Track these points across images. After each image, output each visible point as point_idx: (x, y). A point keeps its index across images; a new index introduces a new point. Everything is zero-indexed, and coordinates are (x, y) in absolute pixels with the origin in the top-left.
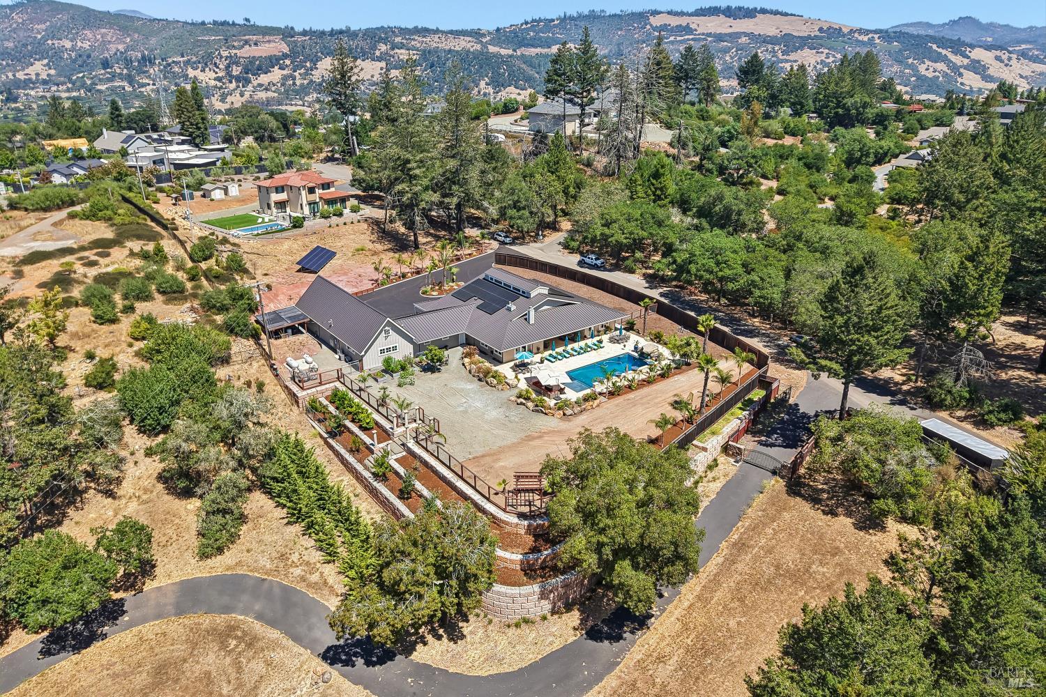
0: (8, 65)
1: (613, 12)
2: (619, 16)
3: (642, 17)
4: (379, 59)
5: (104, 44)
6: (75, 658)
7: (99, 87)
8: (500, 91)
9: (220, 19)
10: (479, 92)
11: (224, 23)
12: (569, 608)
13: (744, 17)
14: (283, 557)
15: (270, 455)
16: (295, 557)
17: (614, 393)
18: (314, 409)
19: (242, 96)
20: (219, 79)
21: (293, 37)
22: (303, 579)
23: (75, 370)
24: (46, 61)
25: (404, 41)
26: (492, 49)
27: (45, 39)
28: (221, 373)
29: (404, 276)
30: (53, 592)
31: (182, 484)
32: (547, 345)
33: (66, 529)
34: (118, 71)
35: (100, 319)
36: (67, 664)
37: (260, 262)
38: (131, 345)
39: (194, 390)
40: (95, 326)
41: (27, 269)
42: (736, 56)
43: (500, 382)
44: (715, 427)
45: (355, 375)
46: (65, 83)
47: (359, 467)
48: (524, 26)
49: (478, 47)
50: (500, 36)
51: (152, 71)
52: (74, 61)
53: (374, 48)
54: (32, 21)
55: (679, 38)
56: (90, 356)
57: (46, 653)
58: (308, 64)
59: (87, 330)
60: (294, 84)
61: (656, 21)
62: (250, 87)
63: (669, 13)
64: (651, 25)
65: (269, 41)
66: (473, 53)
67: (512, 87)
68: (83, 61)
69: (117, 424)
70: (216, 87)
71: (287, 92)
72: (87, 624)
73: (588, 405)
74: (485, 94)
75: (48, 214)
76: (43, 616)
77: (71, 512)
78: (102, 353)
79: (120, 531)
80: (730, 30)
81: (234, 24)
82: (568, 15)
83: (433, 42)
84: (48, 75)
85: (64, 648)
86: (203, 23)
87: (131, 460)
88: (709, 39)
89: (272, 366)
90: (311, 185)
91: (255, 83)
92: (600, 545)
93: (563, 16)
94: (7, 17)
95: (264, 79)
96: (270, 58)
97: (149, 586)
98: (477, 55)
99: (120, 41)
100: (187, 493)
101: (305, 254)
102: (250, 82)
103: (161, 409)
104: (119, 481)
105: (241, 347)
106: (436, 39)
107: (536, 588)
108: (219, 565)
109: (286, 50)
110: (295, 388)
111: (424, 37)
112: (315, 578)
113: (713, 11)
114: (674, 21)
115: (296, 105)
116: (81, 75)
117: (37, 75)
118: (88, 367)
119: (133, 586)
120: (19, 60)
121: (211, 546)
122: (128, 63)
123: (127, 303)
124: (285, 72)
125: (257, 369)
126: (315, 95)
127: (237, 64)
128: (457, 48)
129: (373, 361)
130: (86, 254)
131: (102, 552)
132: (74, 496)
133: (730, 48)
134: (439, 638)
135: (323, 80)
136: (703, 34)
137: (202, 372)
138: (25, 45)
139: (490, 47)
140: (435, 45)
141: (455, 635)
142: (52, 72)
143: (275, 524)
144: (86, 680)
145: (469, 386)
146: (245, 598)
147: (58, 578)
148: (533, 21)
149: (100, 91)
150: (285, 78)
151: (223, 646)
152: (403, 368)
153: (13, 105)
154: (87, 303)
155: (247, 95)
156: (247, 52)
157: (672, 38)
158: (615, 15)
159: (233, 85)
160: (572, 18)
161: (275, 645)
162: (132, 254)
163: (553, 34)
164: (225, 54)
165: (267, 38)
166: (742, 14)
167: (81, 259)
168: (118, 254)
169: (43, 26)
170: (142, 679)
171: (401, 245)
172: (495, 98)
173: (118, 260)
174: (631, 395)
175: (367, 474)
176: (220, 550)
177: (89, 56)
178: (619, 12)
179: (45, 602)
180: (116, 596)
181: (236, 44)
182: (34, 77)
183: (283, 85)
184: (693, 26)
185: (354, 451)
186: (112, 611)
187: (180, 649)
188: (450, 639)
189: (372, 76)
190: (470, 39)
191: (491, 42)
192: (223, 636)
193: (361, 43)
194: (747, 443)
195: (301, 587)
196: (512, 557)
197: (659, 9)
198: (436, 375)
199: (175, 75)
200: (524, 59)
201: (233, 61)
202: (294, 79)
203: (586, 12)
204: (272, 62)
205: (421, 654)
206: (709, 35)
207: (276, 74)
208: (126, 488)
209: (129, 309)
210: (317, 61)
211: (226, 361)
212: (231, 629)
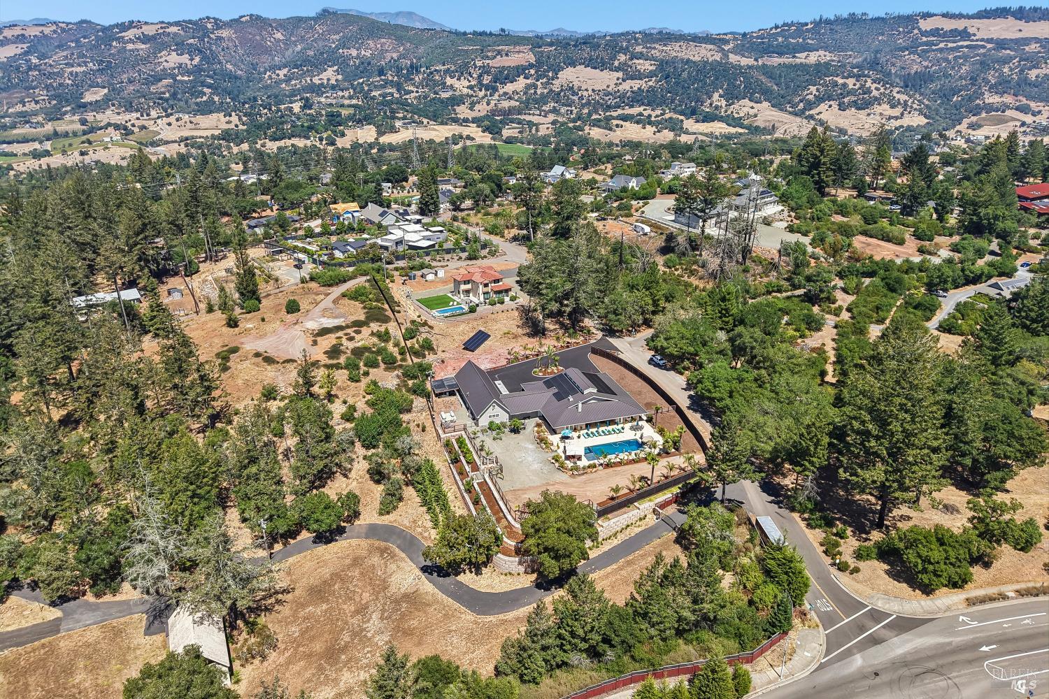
0: (308, 71)
1: (876, 15)
2: (883, 19)
3: (909, 21)
4: (617, 69)
5: (383, 52)
6: (325, 547)
7: (373, 94)
8: (733, 103)
9: (479, 29)
10: (711, 104)
11: (483, 34)
12: (533, 572)
13: (1040, 19)
14: (414, 521)
15: (418, 470)
16: (420, 523)
17: (608, 465)
18: (448, 444)
19: (488, 104)
20: (471, 87)
21: (540, 47)
22: (421, 534)
23: (338, 409)
24: (336, 68)
25: (645, 50)
26: (733, 58)
27: (337, 48)
28: (405, 417)
29: (527, 357)
30: (321, 518)
31: (377, 478)
32: (588, 426)
33: (325, 490)
34: (390, 78)
35: (352, 379)
36: (321, 549)
37: (443, 341)
38: (364, 397)
39: (390, 429)
40: (349, 383)
41: (319, 339)
42: (1017, 67)
43: (547, 447)
44: (652, 497)
45: (474, 428)
46: (347, 89)
47: (460, 483)
48: (774, 31)
49: (718, 57)
50: (747, 43)
51: (417, 79)
52: (357, 68)
53: (614, 58)
54: (329, 32)
55: (950, 45)
56: (345, 402)
57: (314, 542)
58: (550, 74)
59: (345, 385)
60: (535, 92)
61: (925, 25)
62: (496, 96)
63: (944, 15)
64: (920, 30)
65: (519, 52)
66: (711, 64)
67: (747, 100)
68: (365, 67)
69: (353, 443)
70: (468, 95)
71: (528, 100)
72: (331, 534)
73: (589, 470)
74: (717, 107)
75: (332, 289)
76: (315, 526)
77: (329, 481)
78: (351, 401)
79: (347, 496)
80: (1019, 35)
81: (491, 34)
82: (824, 18)
83: (675, 51)
84: (337, 80)
85: (321, 542)
86: (465, 34)
87: (356, 460)
88: (989, 46)
89: (432, 416)
90: (486, 282)
91: (501, 91)
92: (539, 544)
93: (818, 19)
94: (311, 28)
95: (509, 88)
96: (517, 67)
97: (357, 523)
98: (715, 66)
99: (395, 50)
100: (378, 482)
101: (472, 335)
102: (497, 90)
103: (373, 437)
104: (350, 470)
105: (419, 402)
106: (677, 48)
107: (517, 559)
108: (386, 520)
109: (533, 60)
110: (440, 432)
111: (665, 45)
112: (426, 534)
113: (1002, 13)
114: (948, 25)
115: (534, 114)
116: (361, 81)
117: (328, 80)
118: (343, 409)
119: (350, 522)
120: (316, 67)
121: (385, 510)
122: (399, 69)
123: (366, 369)
124: (529, 81)
125: (424, 418)
126: (552, 104)
127: (488, 73)
128: (697, 58)
129: (484, 421)
130: (349, 331)
131: (339, 504)
132: (331, 475)
133: (1012, 58)
134: (471, 572)
135: (562, 90)
136: (982, 40)
137: (395, 418)
138: (322, 54)
139: (731, 56)
140: (675, 54)
141: (478, 573)
142: (340, 77)
143: (415, 505)
144: (327, 557)
145: (531, 446)
146: (394, 537)
147: (322, 512)
148: (785, 25)
149: (373, 98)
150: (528, 87)
151: (382, 555)
152: (499, 429)
153: (308, 112)
154: (346, 367)
155: (493, 103)
156: (499, 62)
157: (942, 45)
158: (878, 19)
159: (482, 94)
160: (828, 22)
161: (403, 559)
162: (373, 334)
163: (804, 39)
164: (479, 64)
165: (517, 48)
166: (1038, 15)
167: (346, 334)
168: (366, 331)
169: (337, 37)
170: (348, 561)
171: (537, 331)
172: (726, 111)
173: (365, 338)
174: (619, 468)
175: (462, 487)
176: (388, 513)
177: (369, 64)
178: (884, 16)
179: (317, 521)
180: (343, 524)
181: (489, 54)
182: (325, 82)
183: (525, 93)
184: (971, 30)
185: (460, 474)
186: (341, 531)
187: (364, 553)
188: (476, 574)
189: (608, 86)
190: (712, 47)
191: (733, 51)
192: (382, 551)
193: (603, 54)
194: (672, 510)
195: (419, 537)
196: (510, 543)
197: (932, 11)
198: (516, 435)
199: (436, 84)
200: (766, 71)
201: (486, 70)
202: (536, 88)
203: (845, 15)
204: (520, 71)
205: (461, 578)
206: (989, 41)
207: (521, 83)
208: (353, 475)
209: (366, 374)
210: (559, 71)
211: (409, 411)
212: (386, 549)
